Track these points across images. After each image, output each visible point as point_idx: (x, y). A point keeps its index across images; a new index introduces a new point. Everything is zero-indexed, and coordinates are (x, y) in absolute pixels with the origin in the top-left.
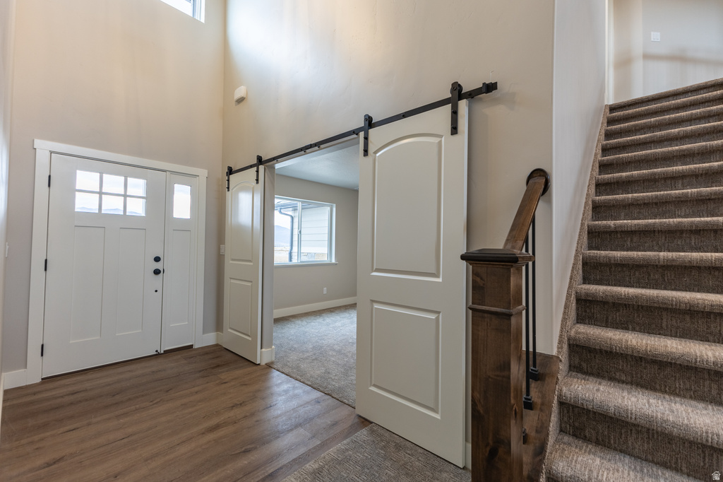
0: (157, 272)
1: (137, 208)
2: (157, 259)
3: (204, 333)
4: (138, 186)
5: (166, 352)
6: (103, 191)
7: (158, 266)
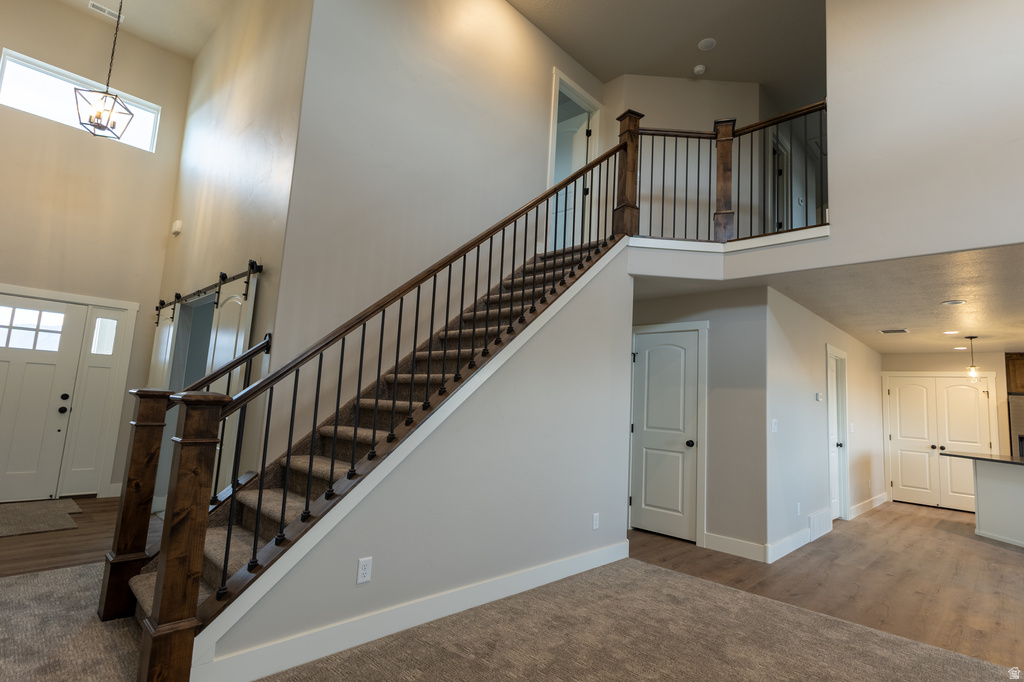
1: (50, 343)
2: (65, 397)
4: (54, 320)
5: (61, 498)
7: (65, 404)
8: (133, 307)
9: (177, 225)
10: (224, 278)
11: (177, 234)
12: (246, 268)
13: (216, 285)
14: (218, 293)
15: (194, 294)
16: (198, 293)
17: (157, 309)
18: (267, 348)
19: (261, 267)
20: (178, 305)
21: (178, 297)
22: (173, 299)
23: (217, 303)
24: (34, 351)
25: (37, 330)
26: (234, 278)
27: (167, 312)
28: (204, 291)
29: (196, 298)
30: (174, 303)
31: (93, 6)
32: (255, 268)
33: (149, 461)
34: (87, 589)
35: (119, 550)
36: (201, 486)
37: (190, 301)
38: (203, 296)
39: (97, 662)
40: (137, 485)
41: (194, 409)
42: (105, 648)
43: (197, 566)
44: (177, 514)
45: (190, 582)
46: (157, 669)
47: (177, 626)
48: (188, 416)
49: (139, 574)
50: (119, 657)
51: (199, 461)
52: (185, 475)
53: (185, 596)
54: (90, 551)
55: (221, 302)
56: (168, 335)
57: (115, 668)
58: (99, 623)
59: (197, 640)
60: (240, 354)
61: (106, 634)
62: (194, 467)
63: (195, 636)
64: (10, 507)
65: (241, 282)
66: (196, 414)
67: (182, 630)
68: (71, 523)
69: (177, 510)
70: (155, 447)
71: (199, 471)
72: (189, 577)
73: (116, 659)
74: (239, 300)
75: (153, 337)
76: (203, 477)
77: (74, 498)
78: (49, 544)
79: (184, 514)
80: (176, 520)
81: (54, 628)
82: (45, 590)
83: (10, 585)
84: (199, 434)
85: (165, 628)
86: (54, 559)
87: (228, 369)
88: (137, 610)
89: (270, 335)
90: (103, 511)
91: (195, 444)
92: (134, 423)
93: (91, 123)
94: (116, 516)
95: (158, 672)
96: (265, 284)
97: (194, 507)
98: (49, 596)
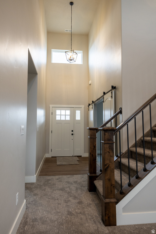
0: (72, 134)
1: (68, 118)
2: (72, 131)
3: (84, 153)
4: (68, 112)
6: (61, 114)
7: (72, 133)
8: (83, 106)
9: (90, 82)
10: (104, 93)
11: (90, 84)
12: (111, 88)
13: (102, 96)
14: (103, 98)
15: (97, 100)
16: (98, 100)
17: (88, 106)
18: (121, 112)
19: (115, 87)
20: (93, 104)
21: (93, 102)
22: (92, 103)
23: (103, 101)
24: (65, 120)
25: (65, 115)
26: (107, 93)
27: (91, 106)
28: (99, 99)
29: (98, 101)
30: (92, 104)
31: (66, 31)
32: (114, 88)
33: (94, 148)
34: (84, 182)
35: (90, 173)
36: (111, 156)
37: (96, 102)
38: (99, 100)
39: (90, 204)
40: (92, 154)
41: (106, 132)
42: (91, 200)
43: (113, 183)
44: (106, 165)
45: (112, 187)
46: (107, 212)
47: (110, 200)
48: (105, 134)
49: (96, 180)
50: (95, 204)
51: (110, 149)
52: (106, 153)
53: (111, 191)
54: (83, 171)
55: (104, 101)
56: (92, 113)
57: (95, 207)
58: (89, 192)
59: (117, 206)
60: (112, 115)
61: (91, 196)
62: (109, 150)
63: (116, 205)
64: (66, 158)
65: (110, 93)
66: (107, 134)
67: (112, 202)
68: (78, 163)
69: (106, 164)
70: (95, 144)
71: (110, 152)
72: (112, 185)
73: (95, 205)
74: (110, 99)
75: (88, 114)
76: (111, 154)
77: (77, 156)
78: (74, 168)
79: (108, 165)
80: (106, 167)
81: (79, 191)
82: (75, 180)
83: (69, 178)
84: (109, 140)
85: (107, 200)
86: (76, 172)
87: (110, 120)
88: (97, 190)
89: (121, 108)
90: (84, 160)
91: (108, 143)
92: (89, 137)
93: (69, 60)
94: (88, 162)
95: (107, 213)
96: (117, 92)
97: (110, 163)
98: (77, 182)
